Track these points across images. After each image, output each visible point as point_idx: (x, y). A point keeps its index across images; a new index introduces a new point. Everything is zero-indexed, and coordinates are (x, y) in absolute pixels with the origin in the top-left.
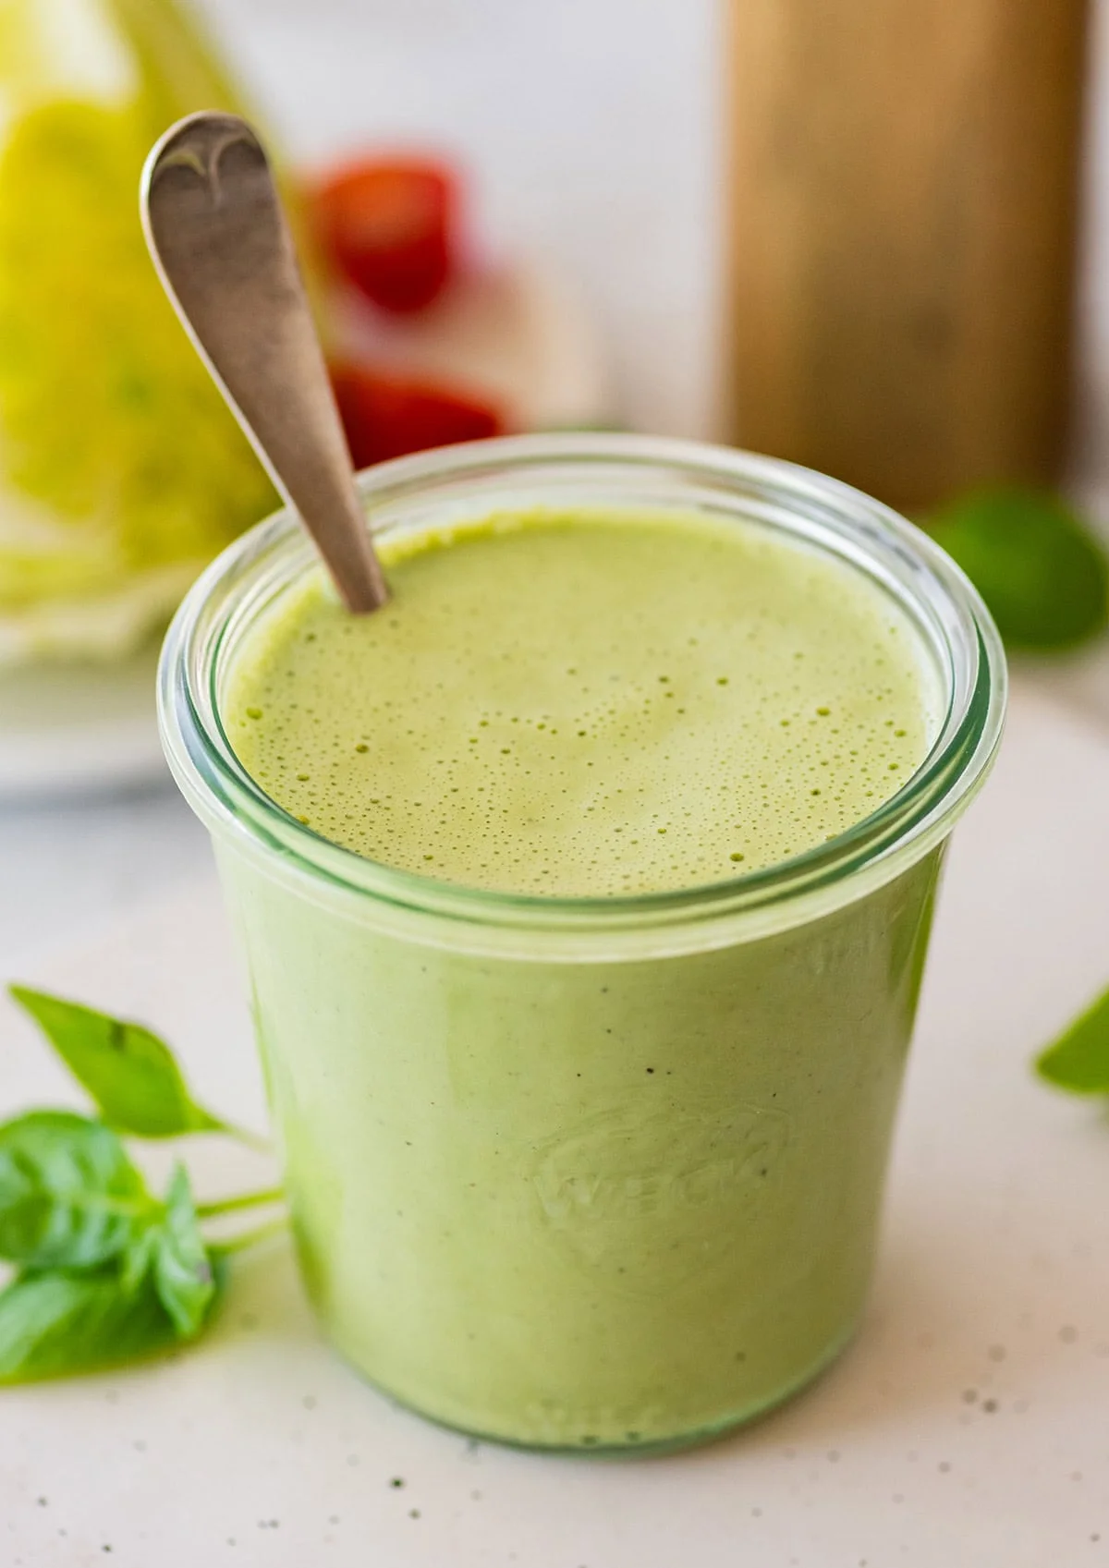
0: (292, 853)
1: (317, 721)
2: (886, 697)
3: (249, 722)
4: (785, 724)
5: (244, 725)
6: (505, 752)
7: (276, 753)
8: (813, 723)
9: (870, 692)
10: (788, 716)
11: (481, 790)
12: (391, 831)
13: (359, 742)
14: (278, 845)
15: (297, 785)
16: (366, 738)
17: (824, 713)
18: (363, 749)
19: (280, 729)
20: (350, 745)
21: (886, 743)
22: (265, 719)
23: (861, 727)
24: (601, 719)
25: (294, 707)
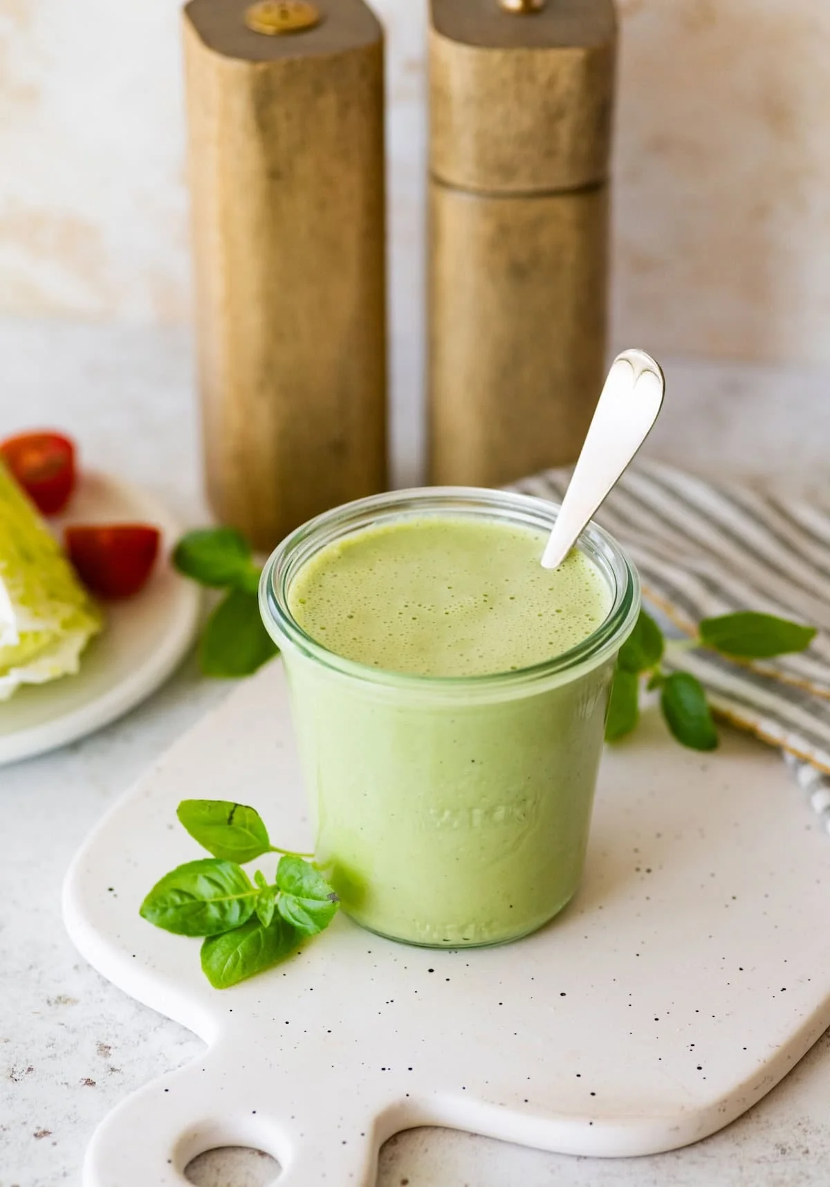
0: (316, 658)
1: (332, 605)
2: (588, 604)
3: (300, 605)
4: (540, 615)
5: (297, 606)
6: (414, 619)
7: (311, 618)
8: (553, 615)
9: (581, 603)
10: (542, 612)
11: (402, 635)
12: (361, 652)
13: (350, 613)
14: (309, 655)
15: (321, 631)
16: (353, 612)
17: (558, 611)
18: (351, 617)
19: (314, 608)
20: (345, 616)
21: (585, 623)
22: (308, 603)
23: (575, 617)
24: (456, 609)
25: (321, 599)
